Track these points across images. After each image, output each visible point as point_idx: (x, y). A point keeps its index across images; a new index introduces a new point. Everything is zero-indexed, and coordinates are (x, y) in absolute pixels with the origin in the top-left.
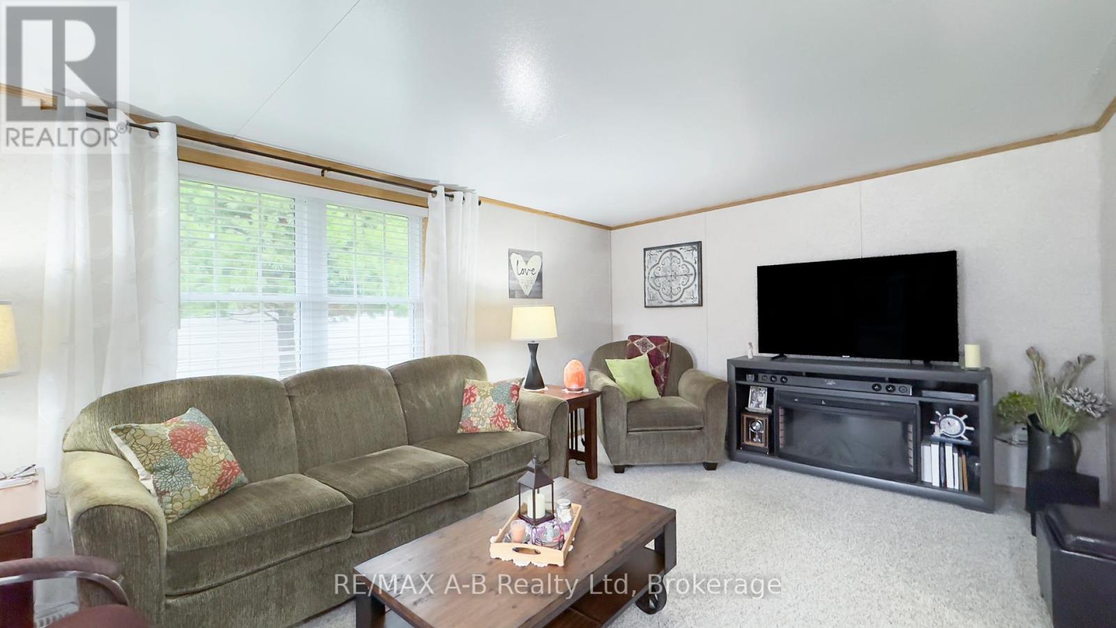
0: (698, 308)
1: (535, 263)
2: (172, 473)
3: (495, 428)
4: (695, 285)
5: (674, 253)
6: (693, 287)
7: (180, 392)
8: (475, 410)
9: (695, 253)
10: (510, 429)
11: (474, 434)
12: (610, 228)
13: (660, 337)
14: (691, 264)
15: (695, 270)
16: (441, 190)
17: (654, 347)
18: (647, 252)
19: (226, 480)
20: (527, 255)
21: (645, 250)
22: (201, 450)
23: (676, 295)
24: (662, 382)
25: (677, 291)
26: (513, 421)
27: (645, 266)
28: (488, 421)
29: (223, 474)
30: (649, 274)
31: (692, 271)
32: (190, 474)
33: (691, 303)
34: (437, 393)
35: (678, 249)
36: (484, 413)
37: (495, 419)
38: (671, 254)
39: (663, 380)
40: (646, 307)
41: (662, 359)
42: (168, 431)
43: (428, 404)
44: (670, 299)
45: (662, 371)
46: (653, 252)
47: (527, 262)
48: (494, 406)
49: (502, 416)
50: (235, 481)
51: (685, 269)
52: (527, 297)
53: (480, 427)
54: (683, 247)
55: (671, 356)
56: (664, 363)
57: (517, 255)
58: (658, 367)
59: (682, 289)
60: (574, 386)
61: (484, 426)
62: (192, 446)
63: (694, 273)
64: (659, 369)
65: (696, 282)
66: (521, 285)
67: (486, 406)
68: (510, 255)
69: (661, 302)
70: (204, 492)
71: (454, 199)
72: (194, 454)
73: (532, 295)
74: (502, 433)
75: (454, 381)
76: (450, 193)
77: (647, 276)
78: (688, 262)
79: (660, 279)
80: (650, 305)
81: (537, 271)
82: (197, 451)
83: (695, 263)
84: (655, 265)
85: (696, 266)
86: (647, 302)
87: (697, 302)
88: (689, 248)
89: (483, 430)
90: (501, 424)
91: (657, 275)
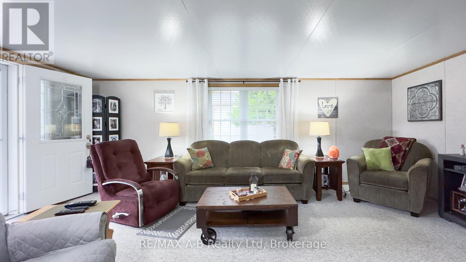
0: (439, 121)
1: (334, 103)
2: (195, 160)
3: (287, 168)
4: (437, 108)
5: (424, 89)
6: (436, 109)
7: (206, 143)
8: (283, 160)
9: (437, 88)
10: (292, 168)
11: (282, 168)
12: (391, 79)
13: (405, 138)
14: (435, 95)
15: (437, 98)
16: (282, 80)
17: (398, 143)
18: (409, 90)
19: (207, 165)
20: (328, 99)
21: (408, 88)
22: (203, 156)
23: (425, 114)
24: (399, 163)
25: (426, 111)
26: (293, 166)
27: (408, 98)
28: (286, 164)
29: (206, 163)
30: (410, 102)
31: (435, 98)
32: (199, 161)
33: (434, 118)
34: (273, 152)
35: (426, 86)
36: (285, 161)
37: (288, 164)
38: (423, 89)
39: (400, 162)
40: (408, 121)
41: (402, 150)
42: (197, 151)
43: (269, 156)
44: (421, 117)
45: (401, 157)
46: (413, 89)
47: (328, 102)
48: (288, 159)
49: (290, 163)
50: (210, 165)
51: (431, 98)
52: (328, 117)
53: (283, 166)
54: (430, 85)
55: (410, 149)
56: (402, 153)
57: (322, 100)
58: (398, 155)
59: (429, 110)
60: (331, 157)
61: (285, 166)
62: (201, 155)
63: (436, 100)
64: (399, 156)
65: (438, 106)
66: (324, 112)
67: (286, 159)
68: (318, 100)
69: (417, 119)
70: (201, 166)
71: (288, 82)
72: (201, 157)
73: (331, 117)
74: (290, 169)
75: (281, 149)
76: (285, 80)
77: (409, 103)
78: (432, 94)
79: (416, 105)
80: (411, 120)
81: (334, 105)
82: (202, 157)
83: (437, 94)
84: (414, 97)
85: (438, 96)
86: (409, 118)
87: (438, 118)
88: (433, 85)
89: (284, 167)
90: (289, 166)
91: (415, 103)
